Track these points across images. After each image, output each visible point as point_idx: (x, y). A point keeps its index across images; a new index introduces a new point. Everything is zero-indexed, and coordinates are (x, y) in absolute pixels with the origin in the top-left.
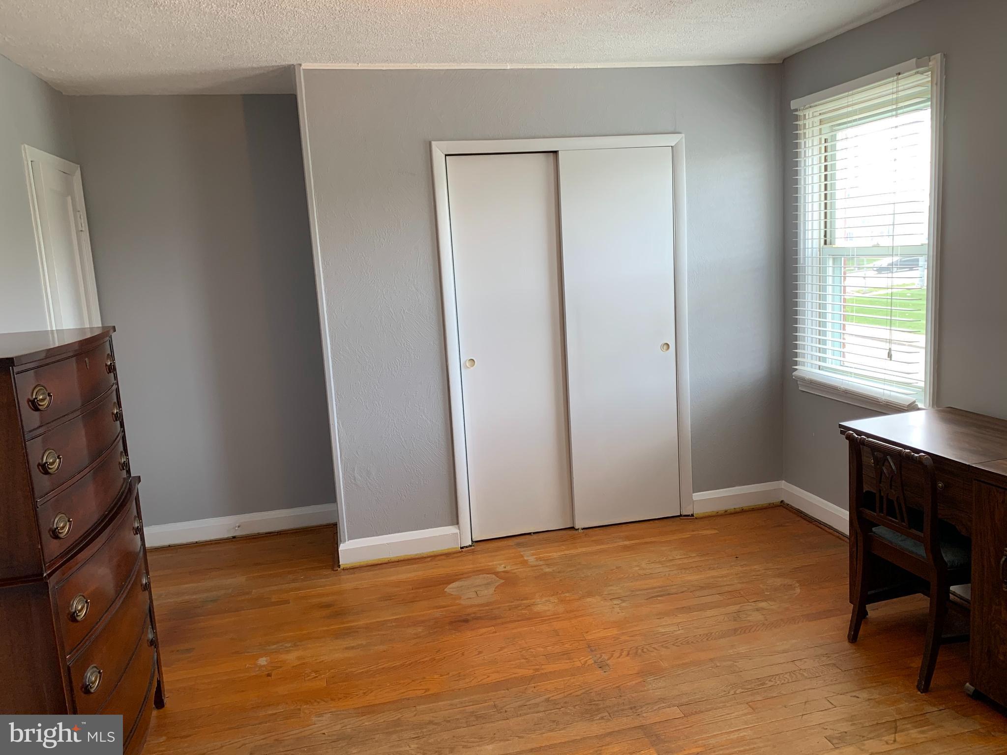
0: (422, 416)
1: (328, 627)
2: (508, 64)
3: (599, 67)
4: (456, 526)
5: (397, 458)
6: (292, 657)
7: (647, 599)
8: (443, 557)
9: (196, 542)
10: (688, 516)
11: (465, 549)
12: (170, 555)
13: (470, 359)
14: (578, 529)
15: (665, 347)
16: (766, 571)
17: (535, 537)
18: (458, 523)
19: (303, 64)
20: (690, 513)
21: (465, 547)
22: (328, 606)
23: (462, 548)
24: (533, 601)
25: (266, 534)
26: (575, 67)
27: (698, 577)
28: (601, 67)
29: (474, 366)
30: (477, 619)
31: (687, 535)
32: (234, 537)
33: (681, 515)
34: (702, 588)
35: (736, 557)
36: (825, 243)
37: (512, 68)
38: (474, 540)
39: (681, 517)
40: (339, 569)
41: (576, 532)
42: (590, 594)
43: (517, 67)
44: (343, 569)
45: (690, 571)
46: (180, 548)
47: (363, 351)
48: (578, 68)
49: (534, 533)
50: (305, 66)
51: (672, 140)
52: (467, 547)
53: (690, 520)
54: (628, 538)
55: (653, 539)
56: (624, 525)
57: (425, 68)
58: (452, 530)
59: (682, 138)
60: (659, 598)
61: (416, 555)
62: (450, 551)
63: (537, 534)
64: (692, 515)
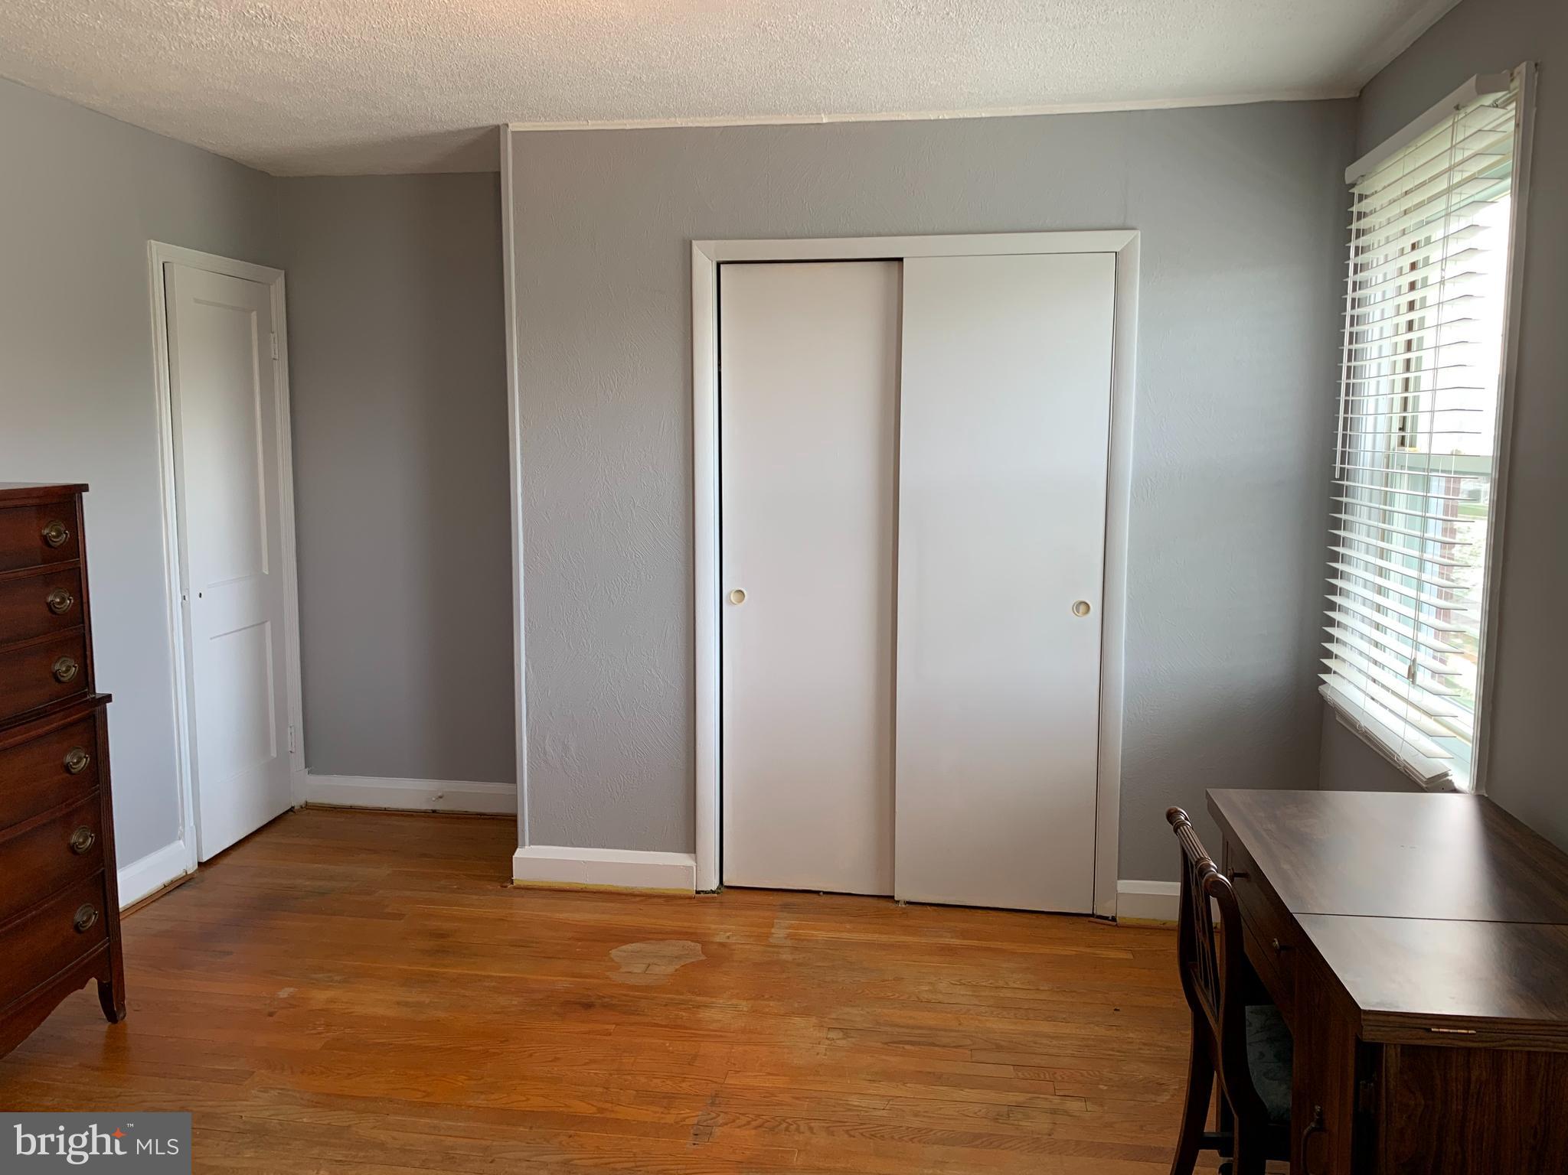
0: (650, 670)
1: (410, 966)
2: (823, 115)
3: (984, 115)
4: (693, 854)
5: (609, 731)
6: (320, 997)
7: (886, 1043)
8: (661, 901)
9: (385, 809)
10: (1106, 918)
11: (702, 895)
12: (343, 820)
13: (737, 589)
14: (898, 901)
15: (1082, 608)
16: (1143, 1047)
17: (823, 899)
18: (695, 852)
19: (510, 125)
20: (1109, 915)
21: (703, 891)
22: (441, 935)
23: (698, 892)
24: (714, 1000)
25: (477, 815)
26: (940, 117)
27: (1011, 1027)
28: (988, 115)
29: (745, 601)
30: (605, 1006)
31: (1069, 951)
32: (434, 811)
33: (1092, 915)
34: (999, 1048)
35: (1116, 1010)
36: (1402, 443)
37: (831, 121)
38: (726, 883)
39: (1092, 919)
40: (510, 886)
41: (894, 906)
42: (805, 1012)
43: (838, 120)
44: (515, 888)
45: (1008, 1014)
46: (362, 813)
47: (570, 560)
48: (947, 117)
49: (825, 893)
50: (515, 126)
51: (1117, 240)
52: (706, 892)
53: (1102, 927)
54: (964, 934)
55: (1006, 946)
56: (980, 911)
57: (690, 125)
58: (683, 860)
59: (1136, 237)
60: (907, 1047)
61: (626, 888)
62: (677, 893)
63: (829, 896)
64: (1114, 919)
